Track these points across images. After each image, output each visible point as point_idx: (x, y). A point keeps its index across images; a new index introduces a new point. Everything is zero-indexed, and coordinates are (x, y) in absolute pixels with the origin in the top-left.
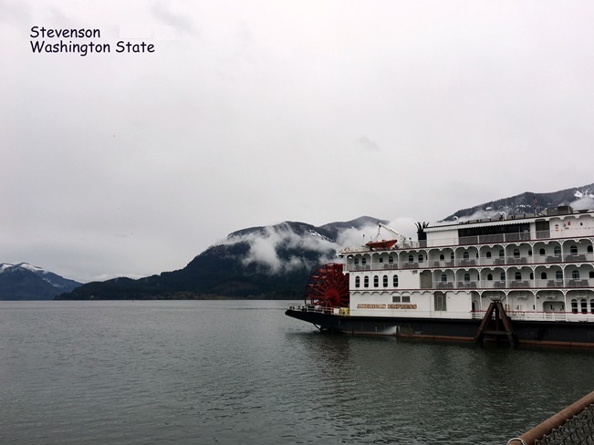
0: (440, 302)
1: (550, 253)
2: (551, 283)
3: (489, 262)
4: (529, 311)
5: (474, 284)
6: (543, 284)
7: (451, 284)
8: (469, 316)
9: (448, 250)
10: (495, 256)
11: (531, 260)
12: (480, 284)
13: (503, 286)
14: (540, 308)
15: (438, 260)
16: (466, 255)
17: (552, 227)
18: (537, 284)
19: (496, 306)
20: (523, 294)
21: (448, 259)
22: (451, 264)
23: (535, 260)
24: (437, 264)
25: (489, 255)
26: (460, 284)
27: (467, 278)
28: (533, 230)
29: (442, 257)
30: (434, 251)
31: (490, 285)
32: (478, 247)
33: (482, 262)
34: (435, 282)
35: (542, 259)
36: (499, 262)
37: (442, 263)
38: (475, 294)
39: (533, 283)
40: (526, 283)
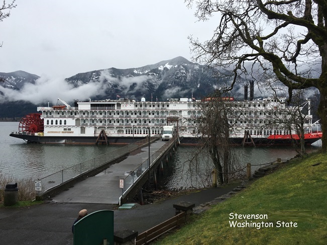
0: (83, 130)
1: (120, 114)
2: (120, 124)
3: (101, 116)
4: (113, 133)
5: (95, 124)
6: (118, 124)
7: (87, 124)
8: (93, 136)
9: (86, 111)
10: (103, 114)
11: (115, 116)
12: (97, 124)
13: (105, 125)
14: (116, 132)
15: (83, 115)
16: (93, 114)
17: (122, 106)
18: (116, 124)
19: (103, 132)
20: (111, 127)
21: (86, 115)
22: (88, 117)
23: (116, 116)
24: (82, 116)
25: (101, 114)
26: (90, 124)
27: (93, 122)
28: (116, 106)
29: (84, 114)
30: (81, 111)
31: (101, 124)
32: (98, 111)
33: (99, 116)
34: (81, 123)
35: (118, 116)
36: (104, 117)
37: (84, 116)
38: (95, 128)
39: (115, 124)
40: (113, 124)
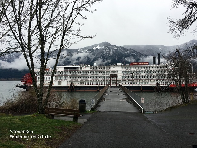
0: (60, 83)
1: (82, 73)
2: (82, 79)
4: (77, 84)
5: (67, 79)
6: (80, 79)
7: (62, 79)
8: (66, 86)
9: (62, 71)
10: (72, 73)
11: (78, 74)
13: (73, 80)
14: (80, 84)
15: (59, 74)
16: (66, 73)
17: (83, 68)
19: (72, 84)
20: (77, 81)
22: (62, 75)
25: (70, 73)
26: (64, 79)
28: (79, 68)
30: (59, 72)
31: (70, 79)
32: (69, 71)
33: (69, 75)
34: (59, 78)
35: (80, 74)
36: (72, 75)
38: (67, 81)
40: (77, 79)
